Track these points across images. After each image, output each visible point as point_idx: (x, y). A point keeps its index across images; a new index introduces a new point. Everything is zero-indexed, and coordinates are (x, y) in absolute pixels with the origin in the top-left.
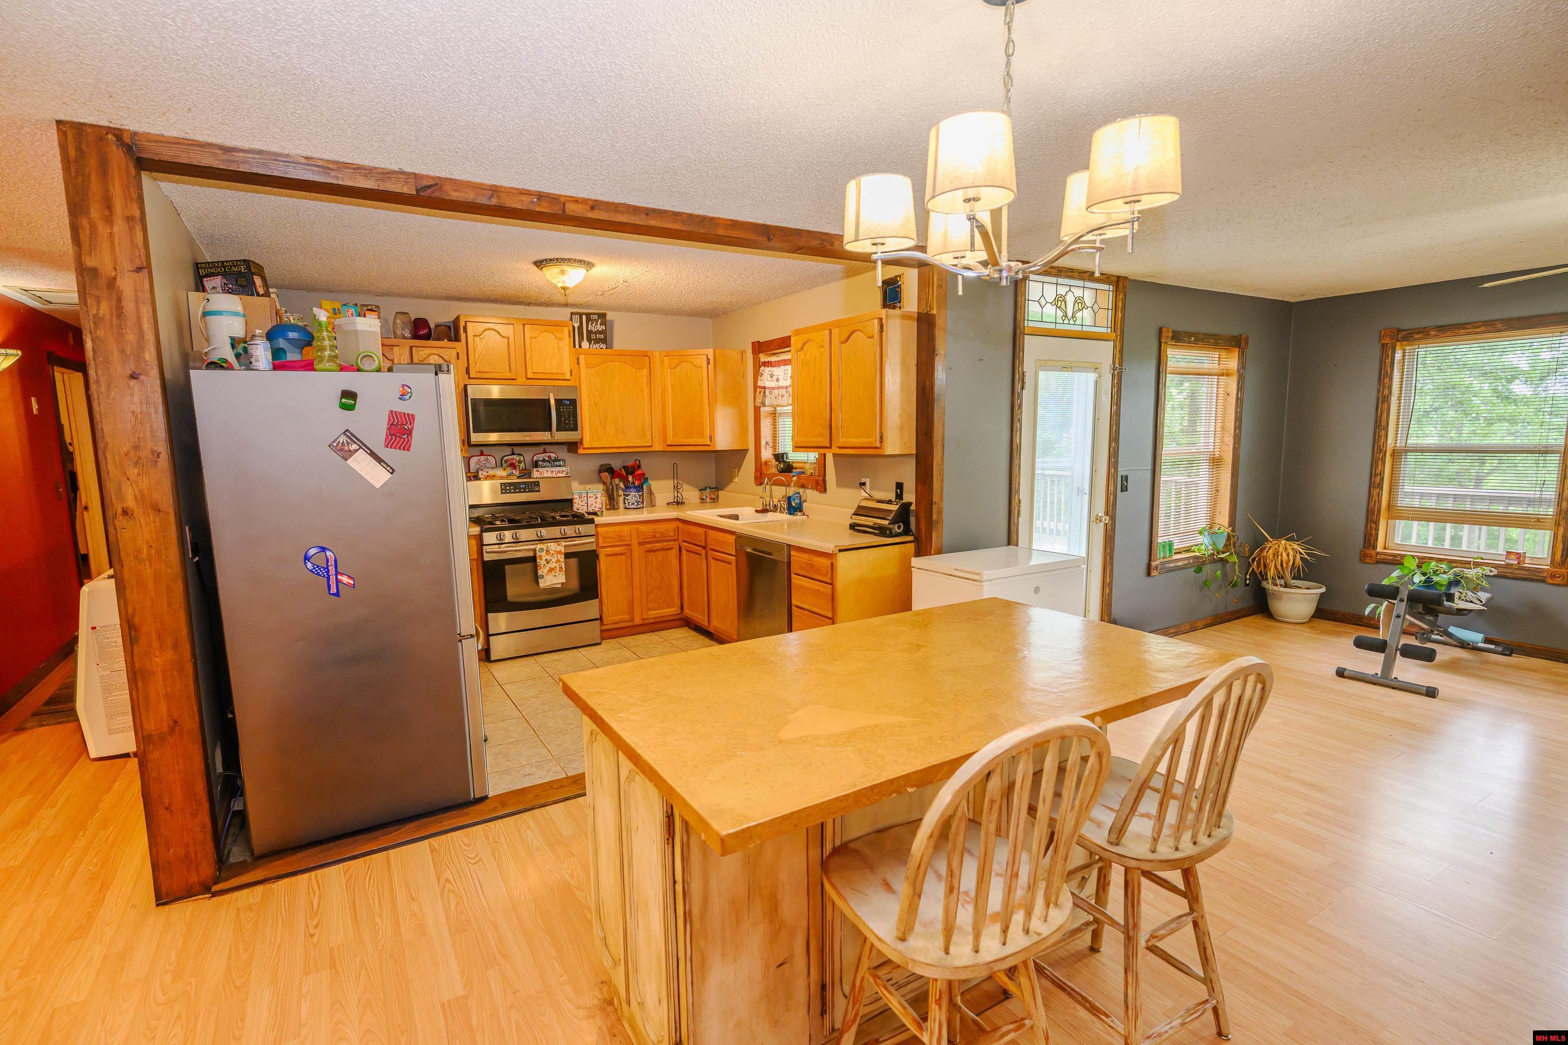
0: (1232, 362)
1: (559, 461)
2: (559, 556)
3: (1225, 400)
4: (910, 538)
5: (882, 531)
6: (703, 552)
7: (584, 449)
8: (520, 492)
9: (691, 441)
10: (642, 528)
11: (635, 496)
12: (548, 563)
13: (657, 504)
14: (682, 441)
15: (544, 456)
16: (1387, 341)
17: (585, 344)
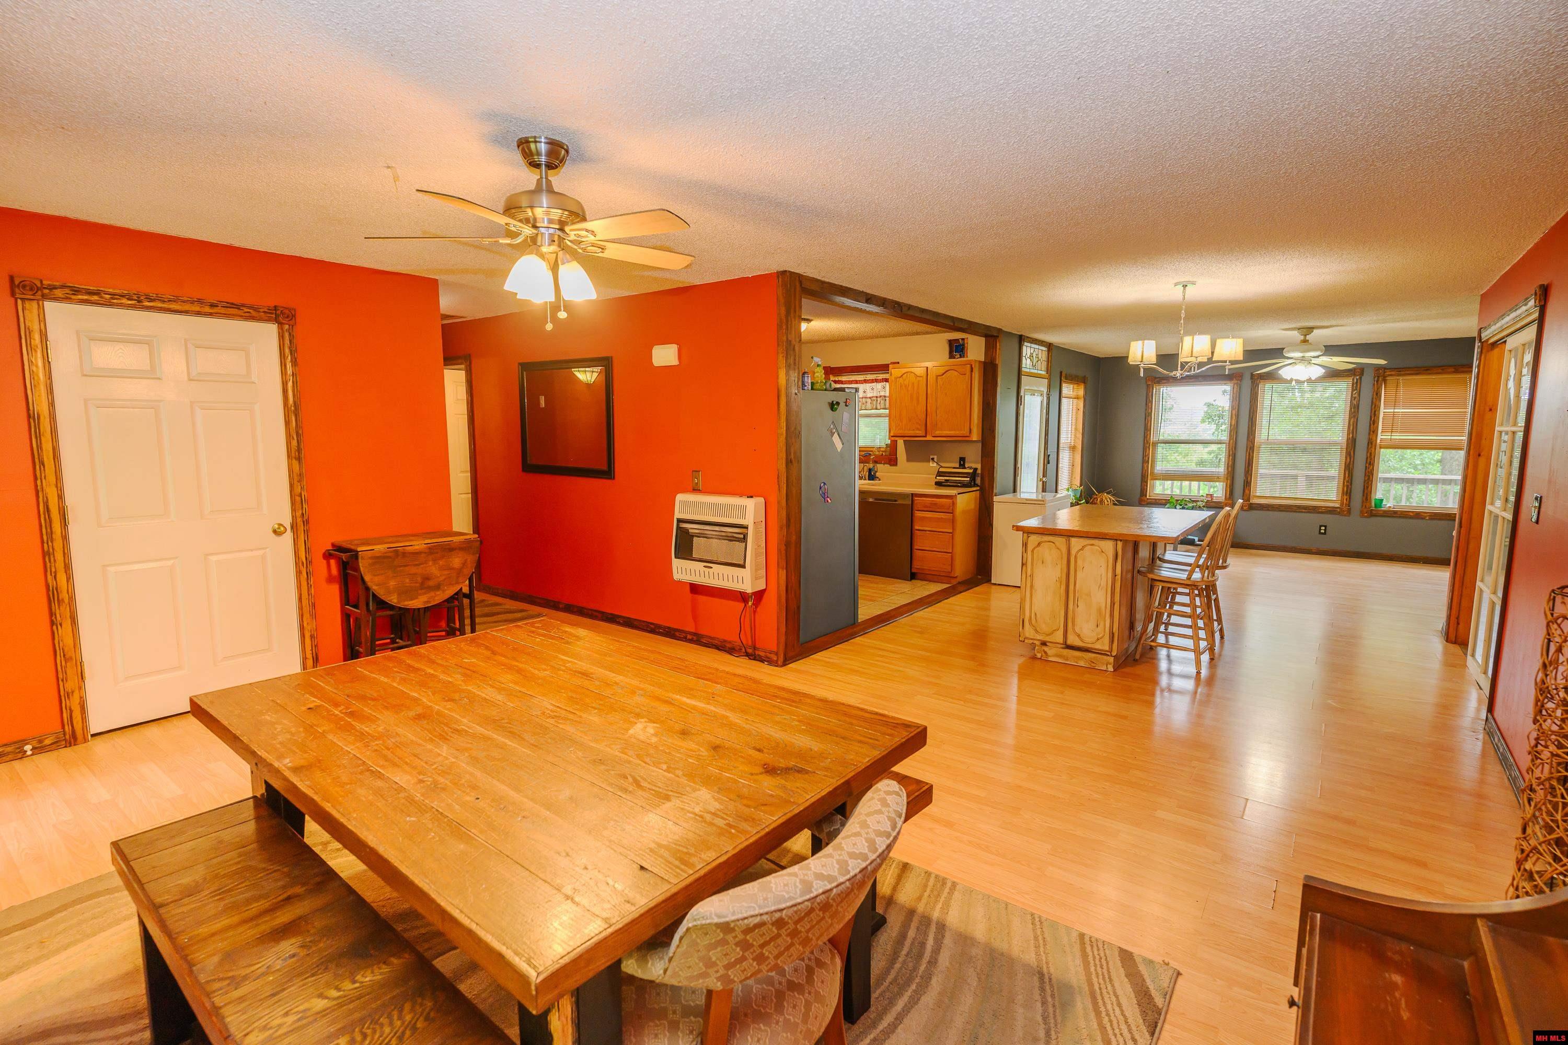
0: (1081, 392)
3: (1077, 413)
4: (978, 488)
5: (964, 485)
16: (1150, 383)
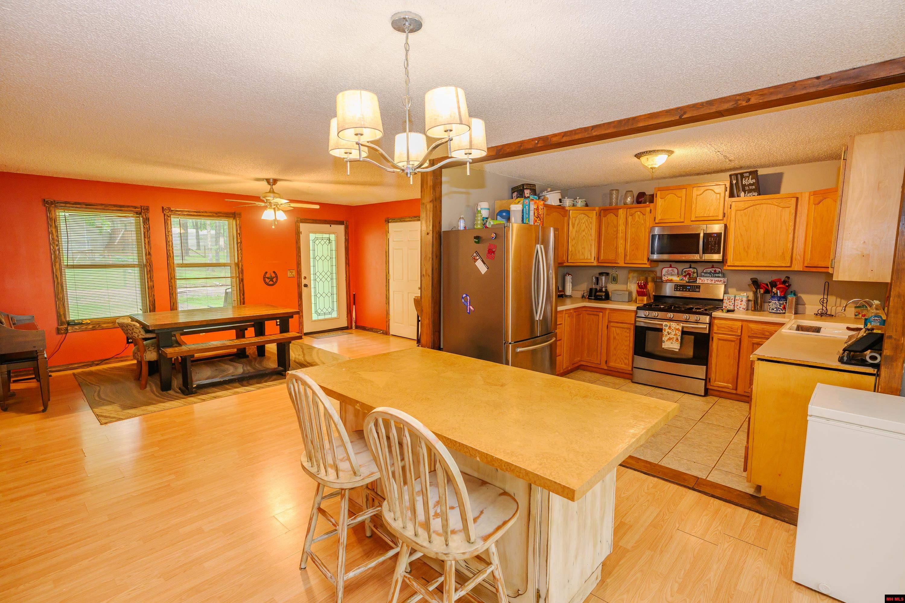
2: (677, 332)
4: (873, 371)
7: (728, 266)
8: (686, 291)
10: (752, 326)
12: (669, 334)
13: (807, 313)
15: (712, 270)
17: (742, 194)
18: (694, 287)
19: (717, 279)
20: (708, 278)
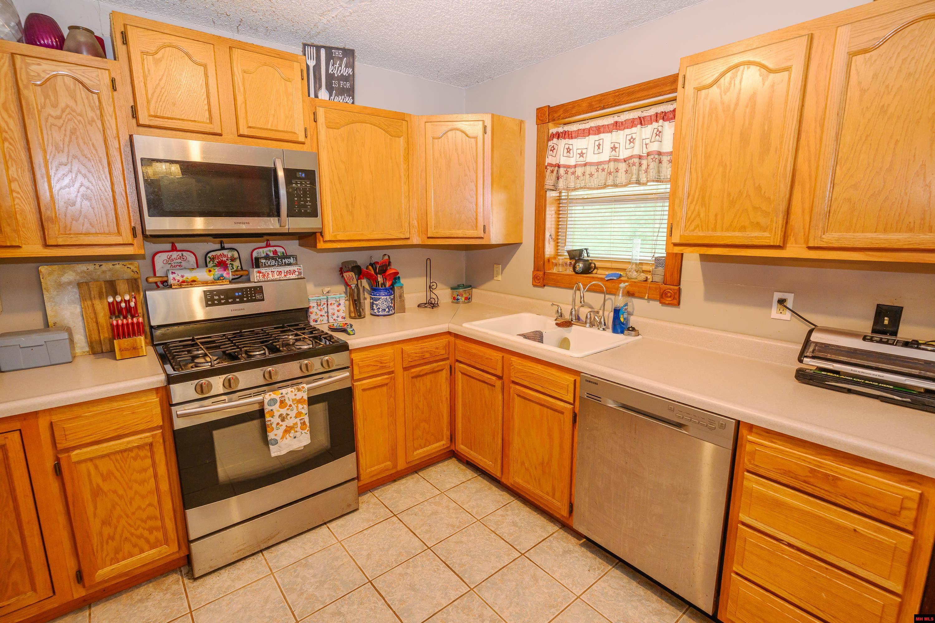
1: (289, 257)
2: (300, 406)
6: (498, 383)
7: (325, 242)
8: (234, 302)
9: (460, 233)
10: (407, 348)
11: (386, 300)
12: (283, 420)
14: (448, 233)
15: (269, 251)
17: (324, 94)
18: (251, 290)
19: (288, 268)
20: (272, 269)
